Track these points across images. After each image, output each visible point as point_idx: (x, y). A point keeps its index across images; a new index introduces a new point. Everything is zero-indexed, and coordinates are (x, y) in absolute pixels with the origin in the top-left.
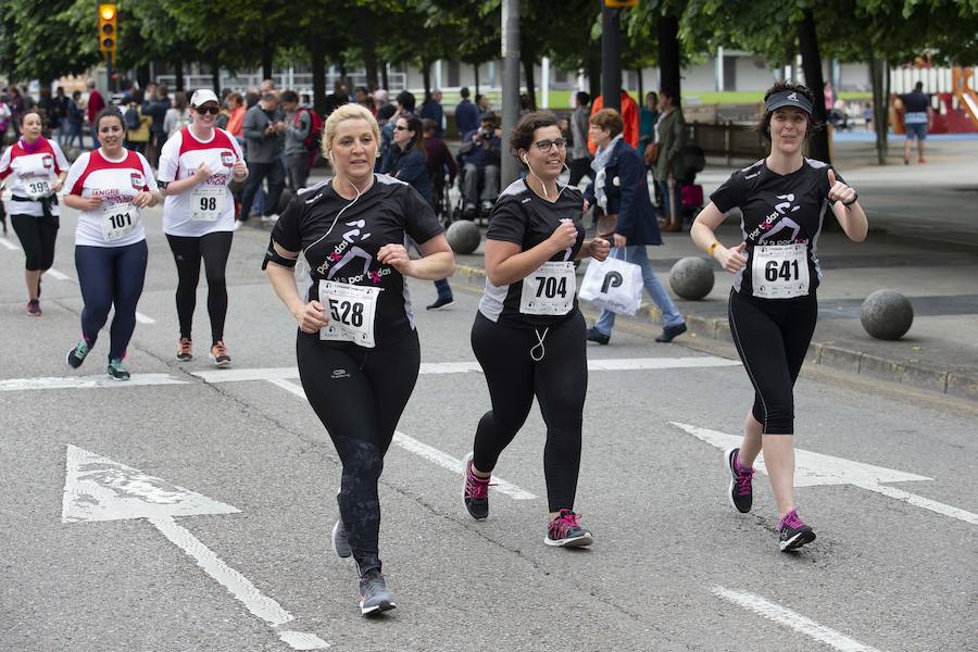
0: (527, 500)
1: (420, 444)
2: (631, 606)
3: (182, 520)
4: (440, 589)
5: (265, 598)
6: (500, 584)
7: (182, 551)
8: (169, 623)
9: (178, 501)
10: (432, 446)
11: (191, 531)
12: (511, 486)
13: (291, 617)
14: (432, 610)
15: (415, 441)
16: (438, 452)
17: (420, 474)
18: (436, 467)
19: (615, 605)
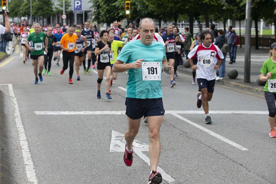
0: (245, 151)
1: (215, 133)
2: (273, 181)
3: (144, 152)
4: (217, 174)
5: (167, 175)
6: (235, 173)
7: (144, 161)
8: (139, 180)
9: (143, 147)
10: (219, 134)
11: (147, 155)
12: (241, 146)
13: (174, 180)
14: (215, 180)
15: (214, 133)
16: (220, 136)
17: (215, 142)
18: (219, 140)
19: (269, 181)
